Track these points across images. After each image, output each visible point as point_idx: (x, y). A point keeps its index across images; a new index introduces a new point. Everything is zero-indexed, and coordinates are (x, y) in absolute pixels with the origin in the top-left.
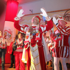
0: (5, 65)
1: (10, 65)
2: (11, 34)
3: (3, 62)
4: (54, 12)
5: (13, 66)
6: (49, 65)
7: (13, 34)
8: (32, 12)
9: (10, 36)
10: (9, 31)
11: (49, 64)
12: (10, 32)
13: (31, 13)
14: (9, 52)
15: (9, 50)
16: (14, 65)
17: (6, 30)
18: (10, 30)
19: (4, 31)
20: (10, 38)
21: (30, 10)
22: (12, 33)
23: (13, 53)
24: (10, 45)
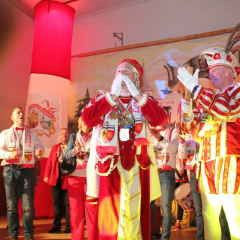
0: (36, 223)
1: (51, 222)
2: (52, 116)
3: (27, 214)
4: (196, 37)
5: (60, 225)
6: (185, 220)
7: (58, 117)
8: (122, 39)
9: (49, 123)
10: (46, 107)
11: (184, 217)
12: (48, 112)
13: (119, 45)
14: (46, 179)
15: (46, 172)
16: (63, 221)
17: (34, 105)
18: (48, 104)
19: (30, 108)
20: (47, 132)
21: (115, 35)
22: (55, 114)
23: (60, 182)
24: (51, 155)
